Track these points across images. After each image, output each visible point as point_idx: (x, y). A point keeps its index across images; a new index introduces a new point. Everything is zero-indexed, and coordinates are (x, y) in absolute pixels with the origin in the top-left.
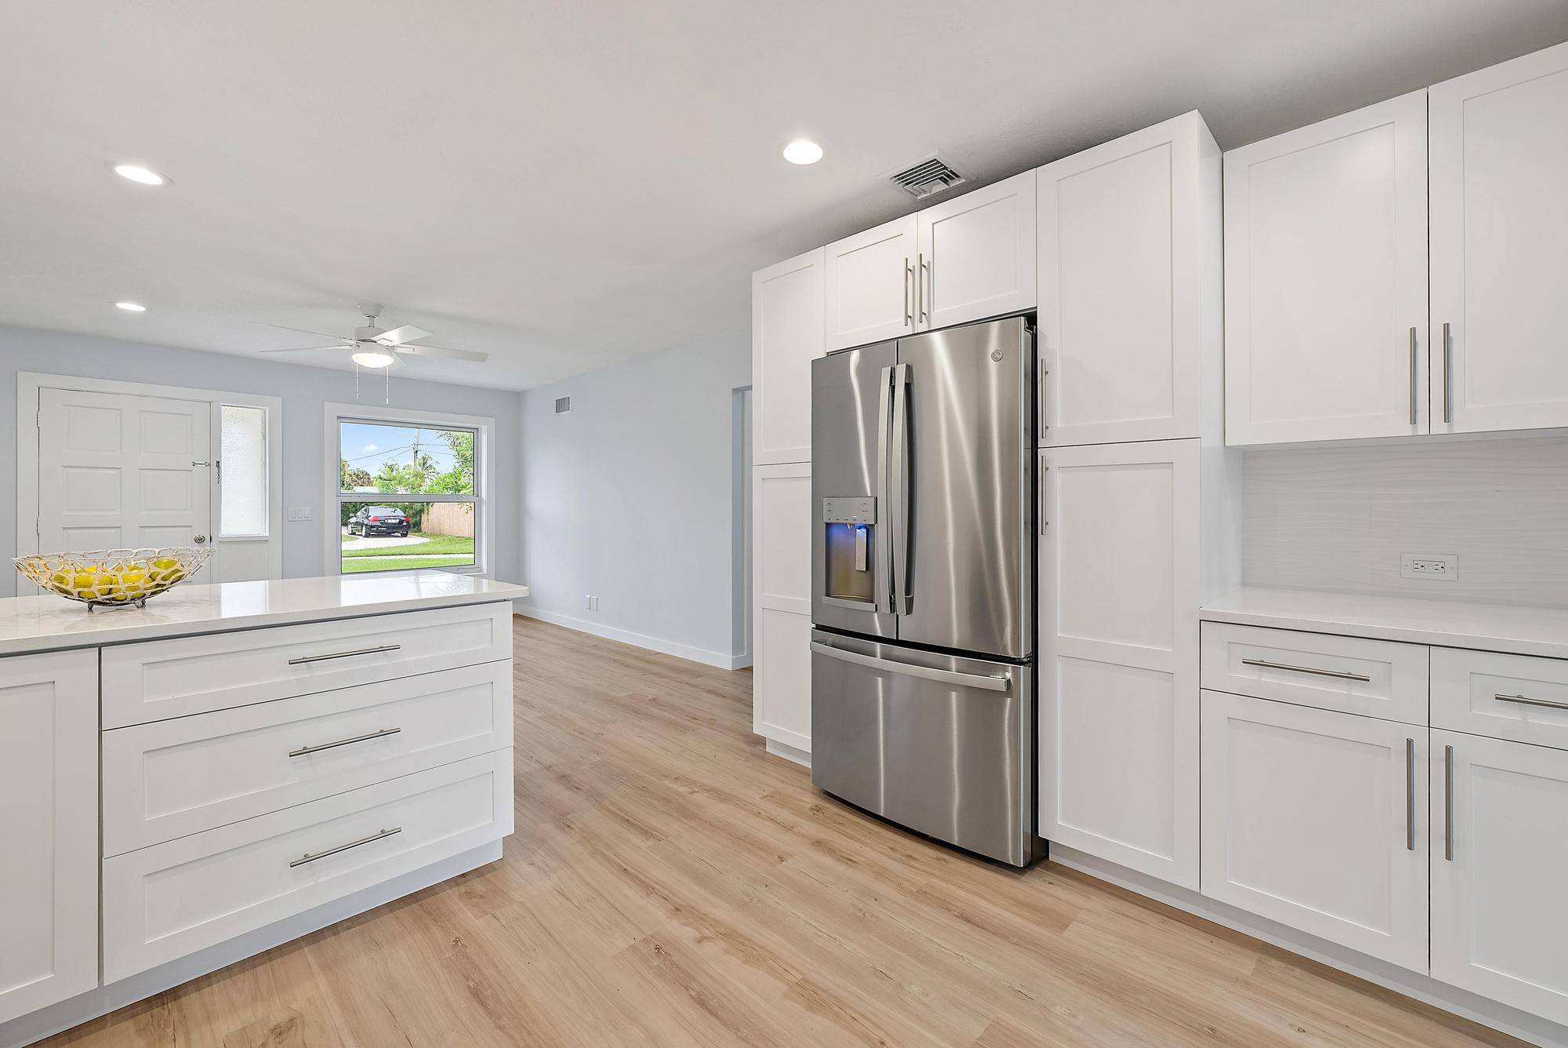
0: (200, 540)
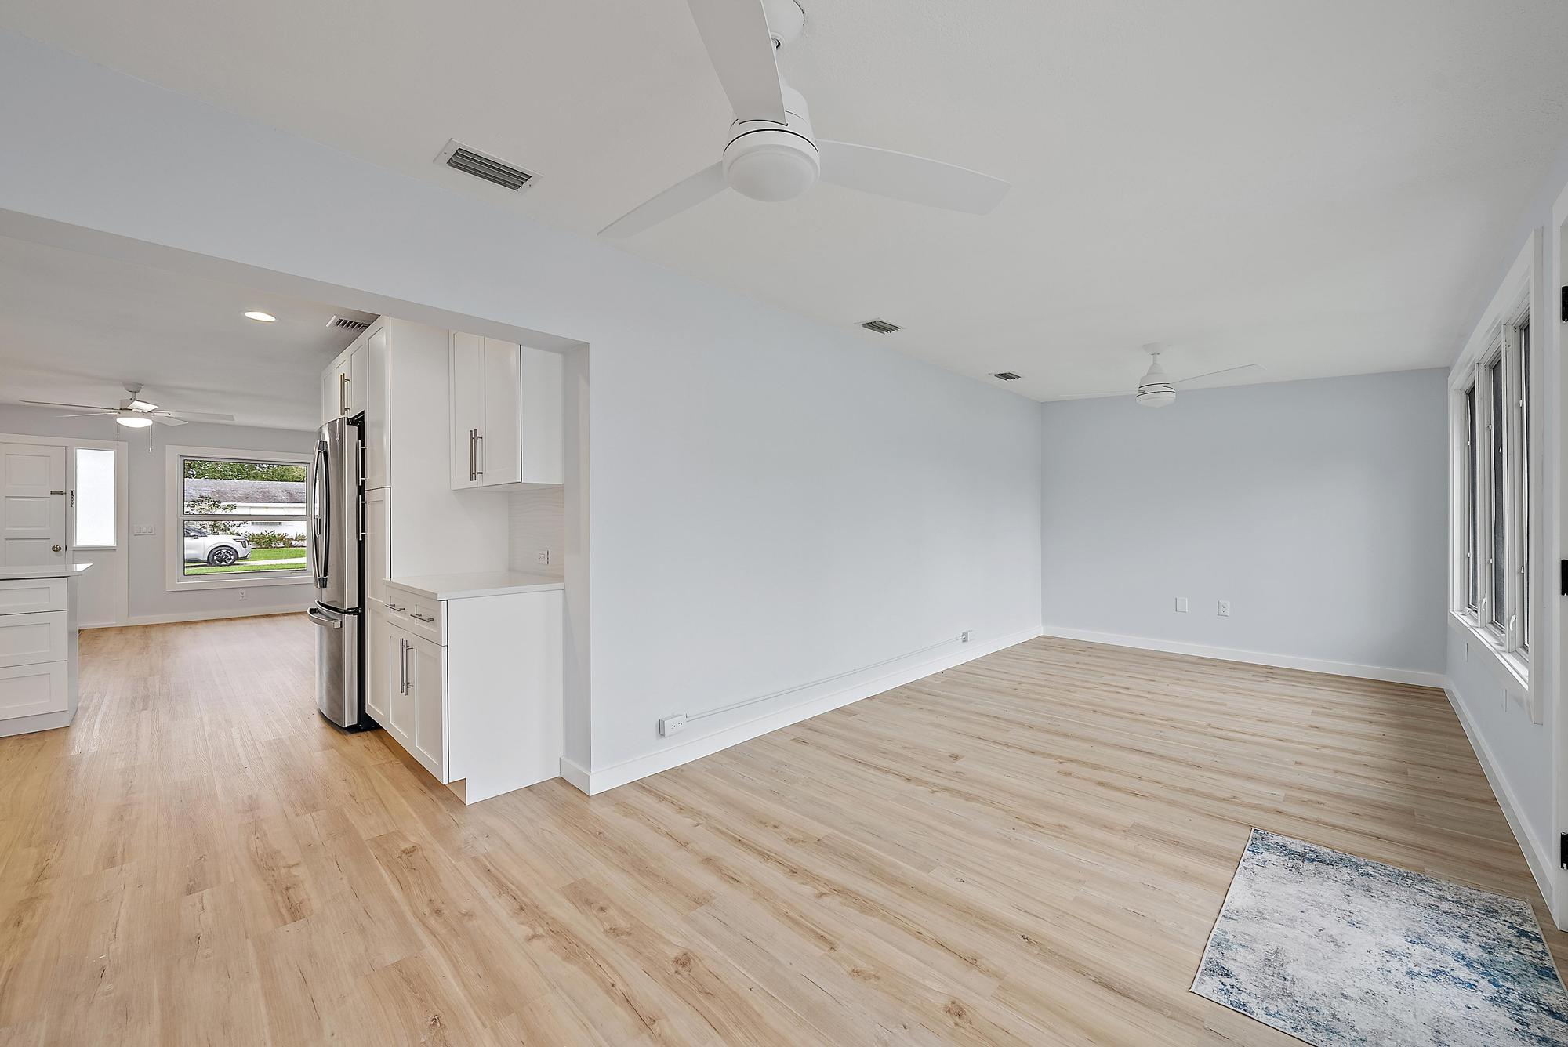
0: (56, 549)
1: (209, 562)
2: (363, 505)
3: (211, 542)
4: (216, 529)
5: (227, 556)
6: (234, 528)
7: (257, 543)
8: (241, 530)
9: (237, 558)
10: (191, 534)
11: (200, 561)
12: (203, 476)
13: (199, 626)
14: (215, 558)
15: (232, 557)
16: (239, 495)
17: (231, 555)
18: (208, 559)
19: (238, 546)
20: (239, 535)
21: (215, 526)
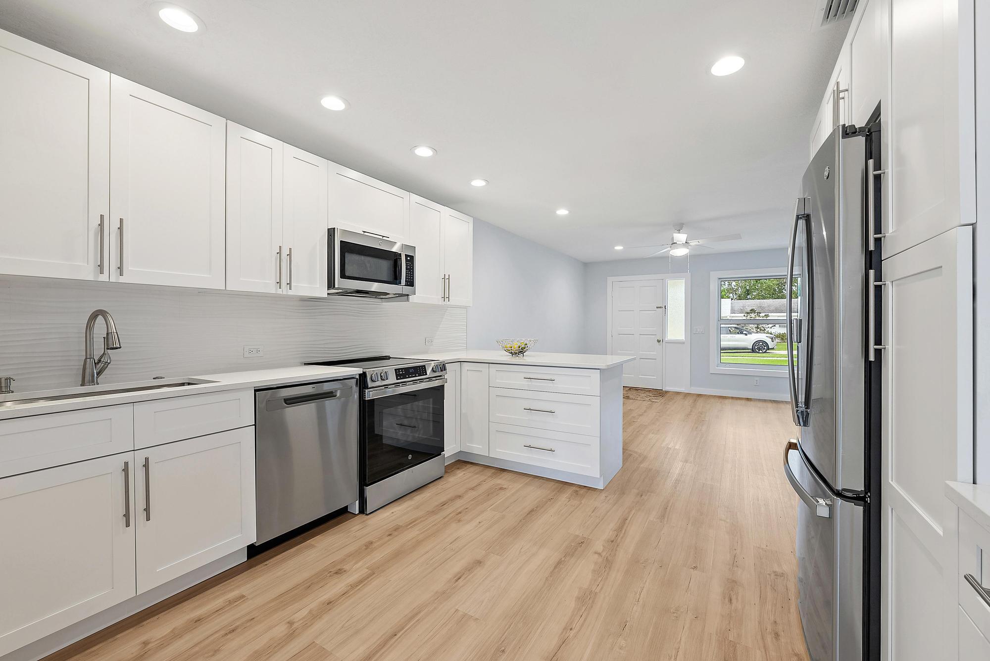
0: (659, 341)
1: (753, 350)
2: (878, 289)
3: (755, 337)
4: (759, 330)
5: (762, 347)
6: (768, 329)
7: (782, 339)
8: (773, 330)
9: (769, 349)
10: (744, 333)
11: (748, 349)
12: (754, 299)
13: (727, 401)
14: (756, 347)
15: (766, 348)
16: (772, 308)
17: (765, 346)
18: (752, 348)
19: (769, 341)
20: (772, 334)
21: (757, 328)
